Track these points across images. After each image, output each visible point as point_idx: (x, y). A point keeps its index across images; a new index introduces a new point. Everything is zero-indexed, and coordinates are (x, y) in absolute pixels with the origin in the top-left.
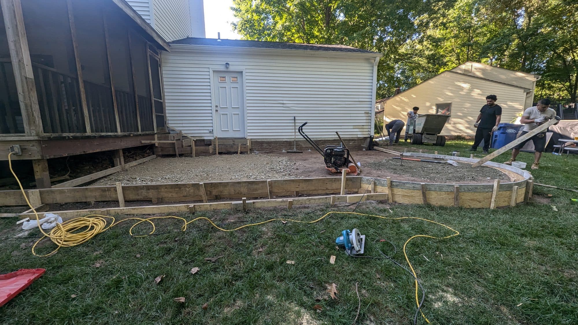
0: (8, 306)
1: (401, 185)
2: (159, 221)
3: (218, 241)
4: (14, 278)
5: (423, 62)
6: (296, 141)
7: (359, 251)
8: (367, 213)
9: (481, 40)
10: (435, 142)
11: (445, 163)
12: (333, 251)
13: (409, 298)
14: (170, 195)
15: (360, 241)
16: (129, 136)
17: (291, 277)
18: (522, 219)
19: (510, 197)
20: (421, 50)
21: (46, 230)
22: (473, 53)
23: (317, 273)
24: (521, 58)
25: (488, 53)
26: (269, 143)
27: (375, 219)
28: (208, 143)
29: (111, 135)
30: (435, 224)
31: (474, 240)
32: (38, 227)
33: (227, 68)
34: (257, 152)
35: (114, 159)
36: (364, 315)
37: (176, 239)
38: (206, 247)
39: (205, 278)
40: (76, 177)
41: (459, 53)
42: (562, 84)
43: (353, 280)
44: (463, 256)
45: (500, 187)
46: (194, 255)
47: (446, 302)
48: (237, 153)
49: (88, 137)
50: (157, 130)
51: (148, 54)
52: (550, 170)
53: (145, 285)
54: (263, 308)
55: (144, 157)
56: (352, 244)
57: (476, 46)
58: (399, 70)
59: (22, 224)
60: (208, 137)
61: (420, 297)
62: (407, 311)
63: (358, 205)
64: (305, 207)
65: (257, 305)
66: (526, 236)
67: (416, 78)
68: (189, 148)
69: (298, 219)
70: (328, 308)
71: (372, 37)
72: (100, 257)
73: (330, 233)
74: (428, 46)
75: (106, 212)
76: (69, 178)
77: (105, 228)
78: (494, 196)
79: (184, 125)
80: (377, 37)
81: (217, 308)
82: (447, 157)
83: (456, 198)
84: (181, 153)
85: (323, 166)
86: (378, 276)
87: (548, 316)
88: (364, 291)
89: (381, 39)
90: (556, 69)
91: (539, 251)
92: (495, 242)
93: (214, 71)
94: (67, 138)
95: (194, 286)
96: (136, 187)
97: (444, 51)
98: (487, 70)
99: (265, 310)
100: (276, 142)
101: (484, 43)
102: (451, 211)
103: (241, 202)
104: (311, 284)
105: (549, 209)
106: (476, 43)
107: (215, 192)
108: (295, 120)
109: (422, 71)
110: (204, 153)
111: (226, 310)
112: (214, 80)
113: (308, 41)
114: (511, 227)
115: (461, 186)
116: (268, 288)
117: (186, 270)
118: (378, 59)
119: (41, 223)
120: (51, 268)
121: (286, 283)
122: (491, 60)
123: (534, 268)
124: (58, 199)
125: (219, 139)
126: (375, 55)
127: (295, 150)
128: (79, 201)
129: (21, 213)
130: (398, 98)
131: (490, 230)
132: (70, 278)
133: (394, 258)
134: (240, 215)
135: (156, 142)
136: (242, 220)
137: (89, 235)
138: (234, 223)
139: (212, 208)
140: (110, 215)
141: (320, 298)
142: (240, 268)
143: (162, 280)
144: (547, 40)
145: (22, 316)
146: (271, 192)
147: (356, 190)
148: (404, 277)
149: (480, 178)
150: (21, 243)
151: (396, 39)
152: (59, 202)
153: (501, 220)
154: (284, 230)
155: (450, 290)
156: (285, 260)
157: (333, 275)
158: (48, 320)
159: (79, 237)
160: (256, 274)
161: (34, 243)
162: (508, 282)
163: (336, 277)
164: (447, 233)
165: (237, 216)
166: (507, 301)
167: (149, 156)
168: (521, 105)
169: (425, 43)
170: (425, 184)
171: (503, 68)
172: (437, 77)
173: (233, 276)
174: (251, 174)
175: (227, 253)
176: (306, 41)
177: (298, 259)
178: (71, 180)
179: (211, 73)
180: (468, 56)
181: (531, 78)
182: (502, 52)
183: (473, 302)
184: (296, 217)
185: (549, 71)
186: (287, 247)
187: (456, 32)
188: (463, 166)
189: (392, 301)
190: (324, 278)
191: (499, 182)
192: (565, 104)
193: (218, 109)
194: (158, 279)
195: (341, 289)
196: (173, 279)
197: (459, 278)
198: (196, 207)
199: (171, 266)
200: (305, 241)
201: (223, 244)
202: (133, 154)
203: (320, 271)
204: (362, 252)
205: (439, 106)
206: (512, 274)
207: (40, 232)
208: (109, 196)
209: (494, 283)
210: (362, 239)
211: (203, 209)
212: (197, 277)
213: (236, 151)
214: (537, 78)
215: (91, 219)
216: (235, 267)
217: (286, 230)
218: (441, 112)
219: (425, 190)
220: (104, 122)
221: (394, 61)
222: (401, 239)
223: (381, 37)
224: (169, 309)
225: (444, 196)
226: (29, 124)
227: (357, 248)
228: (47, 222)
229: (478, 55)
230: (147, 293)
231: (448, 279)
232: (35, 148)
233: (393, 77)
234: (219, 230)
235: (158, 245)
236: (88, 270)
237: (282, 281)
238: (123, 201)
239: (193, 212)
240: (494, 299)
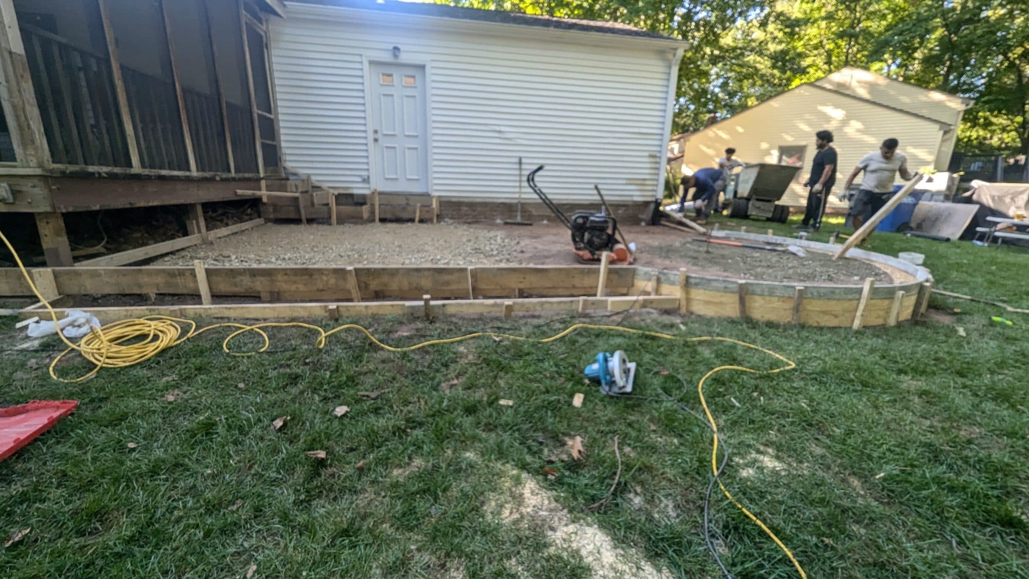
0: (18, 458)
1: (704, 283)
2: (275, 331)
3: (381, 366)
4: (23, 416)
5: (764, 65)
6: (523, 204)
7: (624, 387)
8: (641, 328)
9: (875, 26)
10: (770, 215)
11: (784, 252)
12: (579, 387)
13: (701, 461)
14: (293, 288)
15: (626, 372)
16: (211, 180)
17: (507, 425)
18: (903, 347)
19: (888, 311)
20: (762, 42)
21: (72, 339)
22: (858, 51)
23: (551, 420)
24: (944, 64)
25: (884, 54)
26: (472, 205)
27: (653, 338)
28: (360, 201)
29: (178, 176)
30: (756, 350)
31: (819, 378)
32: (57, 334)
33: (396, 56)
34: (450, 221)
35: (188, 222)
36: (625, 484)
37: (307, 361)
38: (360, 374)
39: (360, 423)
40: (118, 250)
41: (832, 50)
42: (1008, 119)
43: (610, 432)
44: (796, 401)
45: (874, 291)
46: (340, 386)
47: (761, 469)
48: (412, 220)
49: (137, 177)
50: (265, 172)
51: (243, 20)
52: (964, 269)
53: (257, 430)
54: (459, 471)
55: (242, 221)
56: (612, 376)
57: (864, 38)
58: (717, 78)
59: (26, 327)
60: (359, 189)
61: (719, 461)
62: (697, 480)
63: (626, 316)
64: (534, 317)
65: (449, 465)
66: (906, 373)
67: (748, 96)
68: (325, 208)
69: (521, 336)
70: (567, 473)
71: (673, 9)
72: (173, 386)
73: (576, 358)
74: (776, 33)
75: (178, 312)
76: (103, 250)
77: (179, 338)
78: (861, 307)
79: (315, 165)
80: (681, 11)
81: (380, 469)
82: (789, 240)
83: (797, 309)
84: (310, 217)
85: (568, 248)
86: (653, 427)
87: (925, 493)
88: (627, 449)
89: (688, 17)
90: (1003, 89)
91: (924, 397)
92: (853, 381)
93: (372, 63)
94: (97, 175)
95: (341, 435)
96: (232, 270)
97: (804, 45)
98: (879, 85)
99: (462, 474)
100: (485, 204)
101: (881, 34)
102: (785, 330)
103: (422, 303)
104: (540, 436)
105: (952, 331)
106: (866, 32)
107: (374, 285)
108: (520, 163)
109: (759, 82)
110: (353, 217)
111: (396, 472)
112: (371, 79)
113: (551, 12)
114: (884, 357)
115: (806, 287)
116: (466, 441)
117: (326, 410)
118: (680, 53)
119: (62, 327)
120: (87, 400)
121: (498, 434)
122: (889, 66)
123: (912, 422)
124: (88, 287)
125: (380, 193)
126: (674, 45)
127: (519, 219)
128: (127, 292)
129: (21, 308)
130: (712, 132)
131: (847, 362)
132: (123, 417)
133: (681, 400)
134: (420, 325)
135: (264, 193)
136: (422, 333)
137: (151, 349)
138: (409, 338)
139: (370, 312)
140: (186, 317)
141: (553, 458)
142: (419, 408)
143: (285, 424)
144: (994, 33)
145: (43, 474)
146: (474, 289)
147: (624, 291)
148: (697, 430)
149: (842, 278)
150: (29, 359)
151: (717, 16)
152: (91, 292)
153: (868, 347)
154: (496, 352)
155: (770, 450)
156: (497, 399)
157: (578, 424)
158: (90, 481)
159: (133, 353)
160: (447, 418)
161: (52, 359)
162: (866, 442)
163: (581, 427)
164: (776, 364)
165: (413, 326)
166: (861, 469)
167: (251, 219)
168: (930, 153)
169: (771, 27)
170: (746, 284)
171: (910, 84)
172: (787, 95)
173: (407, 421)
174: (439, 257)
175: (397, 385)
176: (547, 11)
177: (518, 397)
178: (109, 254)
179: (366, 65)
180: (847, 57)
181: (956, 104)
182: (908, 51)
183: (805, 469)
184: (517, 332)
185: (990, 93)
186: (501, 378)
187: (830, 8)
188: (813, 256)
189: (673, 465)
190: (562, 427)
191: (872, 283)
192: (1008, 156)
193: (379, 136)
194: (279, 423)
195: (590, 445)
196: (304, 423)
197: (786, 433)
198: (341, 309)
199: (300, 404)
200: (531, 369)
201: (389, 371)
202: (221, 215)
203: (555, 417)
204: (629, 389)
205: (785, 151)
206: (875, 429)
207: (62, 341)
208: (183, 284)
209: (844, 442)
210: (629, 370)
211: (353, 313)
212: (346, 421)
213: (411, 217)
214: (967, 105)
215: (153, 323)
216: (410, 408)
217: (499, 351)
218: (787, 161)
219: (744, 293)
220: (164, 154)
221: (710, 60)
222: (696, 372)
223: (689, 10)
224: (299, 469)
225: (776, 303)
226: (24, 145)
227: (621, 383)
228: (72, 324)
229: (866, 56)
230: (261, 445)
231: (769, 434)
232: (37, 191)
233: (705, 92)
234: (382, 349)
235: (275, 369)
236: (155, 405)
237: (491, 430)
238: (209, 294)
239: (335, 317)
240: (840, 465)
